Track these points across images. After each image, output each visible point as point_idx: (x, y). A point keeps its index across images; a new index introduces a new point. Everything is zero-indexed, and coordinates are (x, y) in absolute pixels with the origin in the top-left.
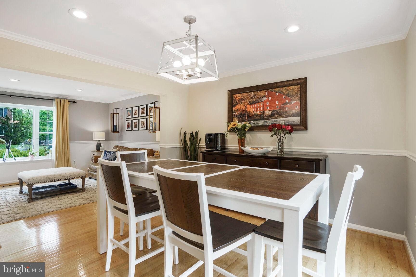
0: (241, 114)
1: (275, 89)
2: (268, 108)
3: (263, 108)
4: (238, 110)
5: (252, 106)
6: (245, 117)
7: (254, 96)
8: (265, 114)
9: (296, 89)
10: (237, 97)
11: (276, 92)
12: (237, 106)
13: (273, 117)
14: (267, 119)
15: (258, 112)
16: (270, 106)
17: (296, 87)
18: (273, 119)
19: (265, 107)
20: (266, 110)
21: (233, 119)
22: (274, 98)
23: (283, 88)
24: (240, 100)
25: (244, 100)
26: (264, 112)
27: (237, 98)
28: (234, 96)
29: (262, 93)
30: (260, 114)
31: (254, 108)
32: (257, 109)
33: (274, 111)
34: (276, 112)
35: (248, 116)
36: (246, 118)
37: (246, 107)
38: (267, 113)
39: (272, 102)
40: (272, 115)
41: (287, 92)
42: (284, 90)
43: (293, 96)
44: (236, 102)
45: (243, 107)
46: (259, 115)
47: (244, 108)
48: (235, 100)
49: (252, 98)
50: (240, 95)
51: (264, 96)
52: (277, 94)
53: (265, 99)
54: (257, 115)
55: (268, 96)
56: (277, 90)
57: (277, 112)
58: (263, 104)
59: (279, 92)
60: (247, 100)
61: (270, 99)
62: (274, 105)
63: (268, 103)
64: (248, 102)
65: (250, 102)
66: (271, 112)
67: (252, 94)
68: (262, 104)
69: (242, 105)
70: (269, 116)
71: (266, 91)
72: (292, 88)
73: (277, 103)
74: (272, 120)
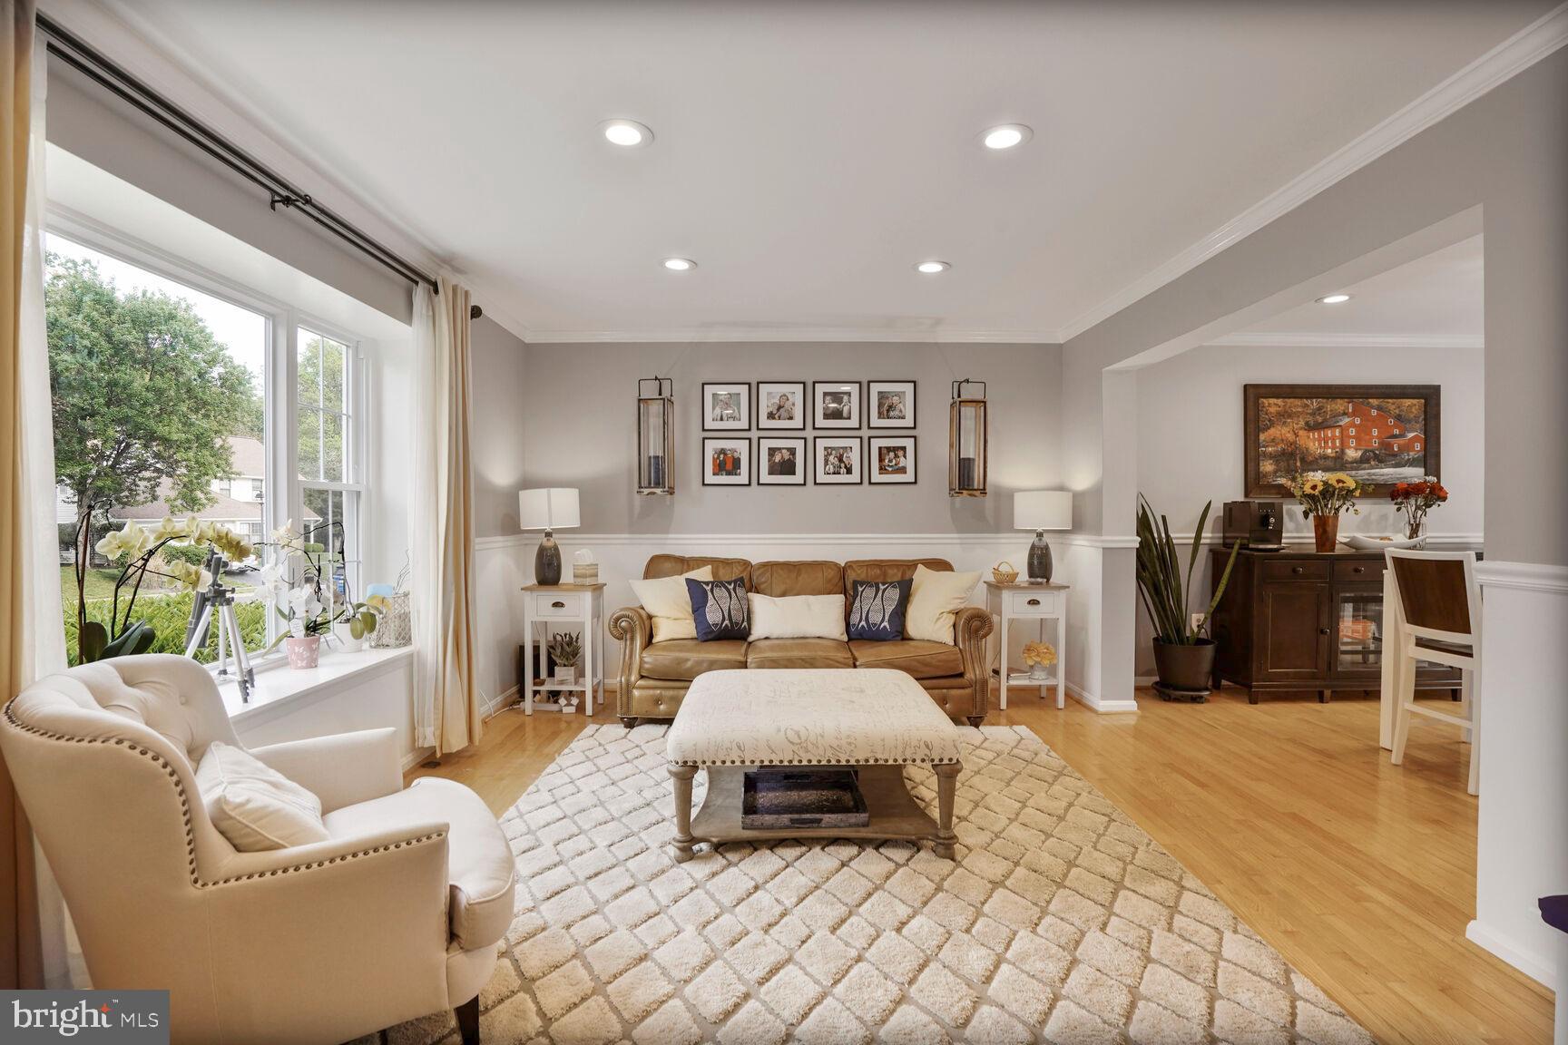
0: (1283, 453)
1: (1370, 400)
2: (1353, 443)
3: (1342, 443)
4: (1273, 440)
5: (1314, 436)
6: (1296, 460)
7: (1319, 409)
8: (1346, 458)
9: (1413, 406)
10: (1272, 405)
11: (1372, 407)
12: (1272, 431)
13: (1364, 465)
14: (1352, 469)
15: (1330, 451)
16: (1358, 438)
17: (1415, 401)
18: (1364, 469)
19: (1344, 438)
20: (1349, 447)
21: (1261, 464)
22: (1369, 420)
23: (1390, 400)
24: (1279, 414)
25: (1290, 416)
26: (1343, 451)
27: (1273, 410)
28: (1263, 403)
29: (1340, 405)
30: (1334, 455)
31: (1319, 441)
32: (1326, 442)
33: (1368, 451)
34: (1372, 454)
35: (1303, 460)
36: (1298, 464)
37: (1296, 435)
38: (1352, 454)
39: (1363, 431)
40: (1363, 461)
41: (1397, 411)
42: (1391, 404)
43: (1409, 421)
44: (1270, 420)
45: (1288, 435)
46: (1332, 458)
47: (1291, 437)
48: (1267, 414)
49: (1313, 414)
50: (1279, 401)
51: (1345, 414)
52: (1374, 413)
53: (1346, 420)
54: (1325, 457)
55: (1354, 414)
56: (1374, 402)
57: (1375, 454)
58: (1342, 433)
59: (1379, 408)
60: (1299, 416)
61: (1358, 421)
62: (1368, 437)
63: (1352, 432)
64: (1302, 423)
65: (1307, 423)
66: (1360, 453)
67: (1315, 403)
68: (1337, 432)
69: (1285, 430)
70: (1355, 461)
71: (1349, 403)
72: (1408, 402)
73: (1375, 432)
74: (1363, 472)
